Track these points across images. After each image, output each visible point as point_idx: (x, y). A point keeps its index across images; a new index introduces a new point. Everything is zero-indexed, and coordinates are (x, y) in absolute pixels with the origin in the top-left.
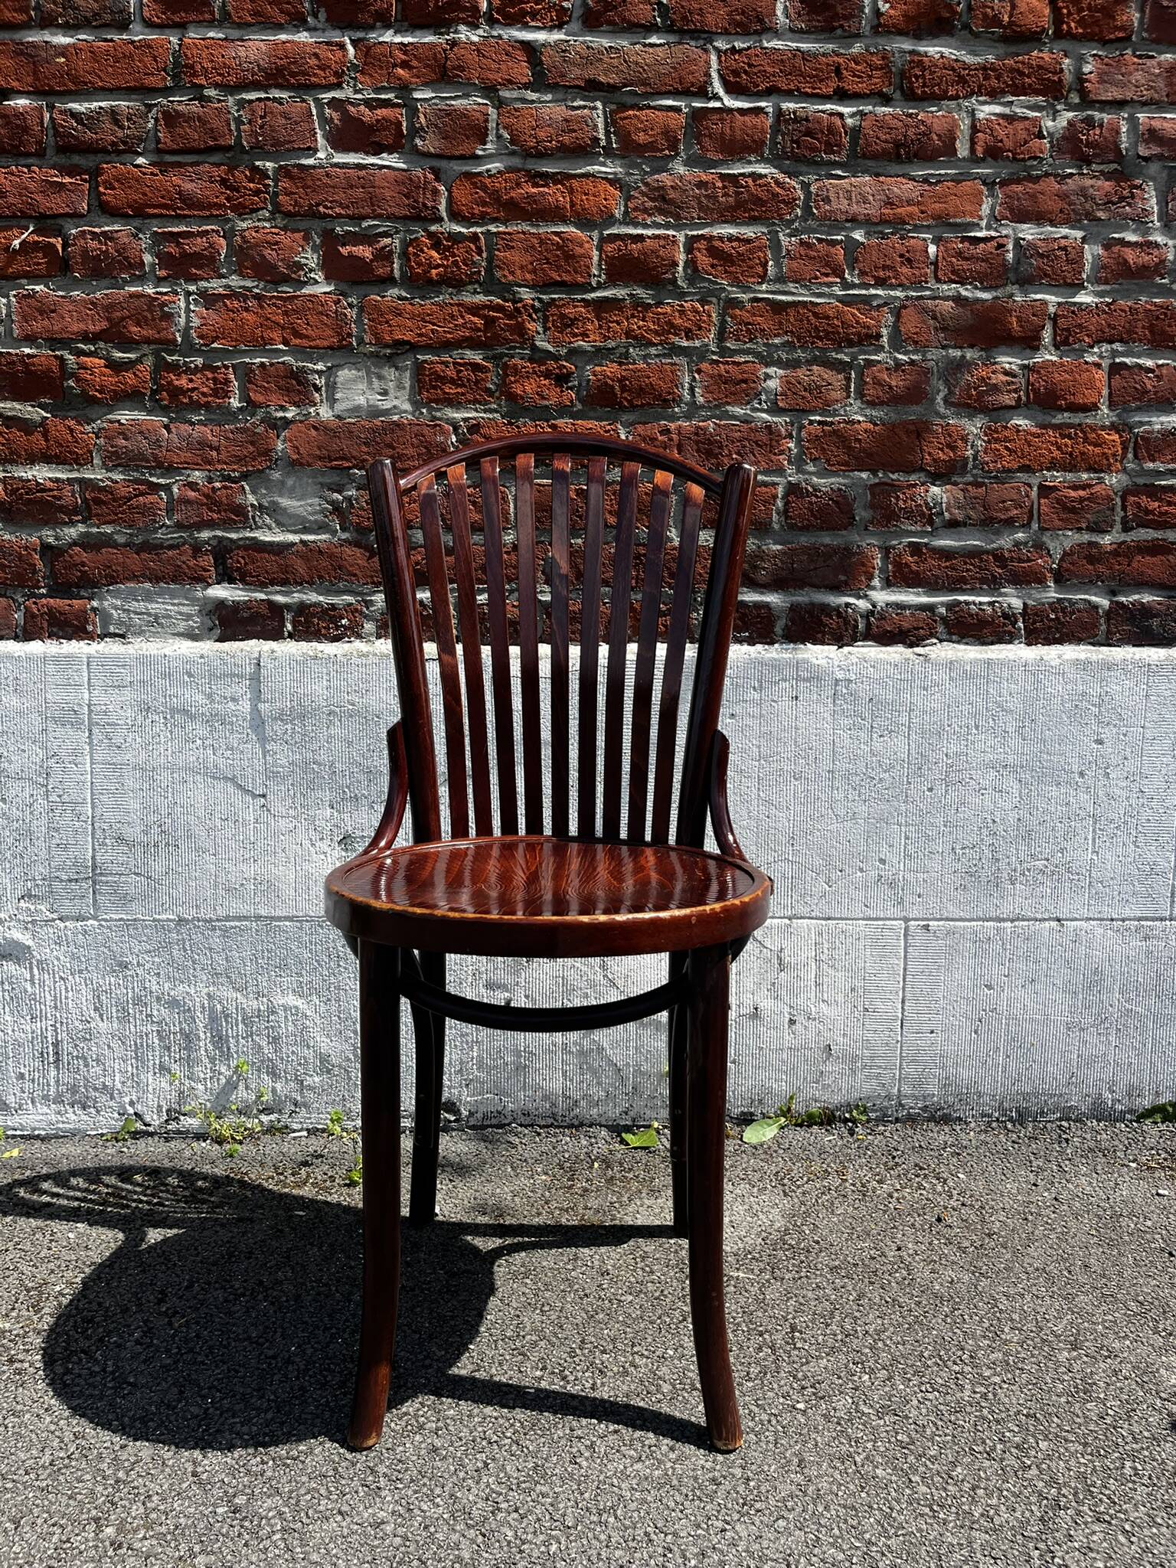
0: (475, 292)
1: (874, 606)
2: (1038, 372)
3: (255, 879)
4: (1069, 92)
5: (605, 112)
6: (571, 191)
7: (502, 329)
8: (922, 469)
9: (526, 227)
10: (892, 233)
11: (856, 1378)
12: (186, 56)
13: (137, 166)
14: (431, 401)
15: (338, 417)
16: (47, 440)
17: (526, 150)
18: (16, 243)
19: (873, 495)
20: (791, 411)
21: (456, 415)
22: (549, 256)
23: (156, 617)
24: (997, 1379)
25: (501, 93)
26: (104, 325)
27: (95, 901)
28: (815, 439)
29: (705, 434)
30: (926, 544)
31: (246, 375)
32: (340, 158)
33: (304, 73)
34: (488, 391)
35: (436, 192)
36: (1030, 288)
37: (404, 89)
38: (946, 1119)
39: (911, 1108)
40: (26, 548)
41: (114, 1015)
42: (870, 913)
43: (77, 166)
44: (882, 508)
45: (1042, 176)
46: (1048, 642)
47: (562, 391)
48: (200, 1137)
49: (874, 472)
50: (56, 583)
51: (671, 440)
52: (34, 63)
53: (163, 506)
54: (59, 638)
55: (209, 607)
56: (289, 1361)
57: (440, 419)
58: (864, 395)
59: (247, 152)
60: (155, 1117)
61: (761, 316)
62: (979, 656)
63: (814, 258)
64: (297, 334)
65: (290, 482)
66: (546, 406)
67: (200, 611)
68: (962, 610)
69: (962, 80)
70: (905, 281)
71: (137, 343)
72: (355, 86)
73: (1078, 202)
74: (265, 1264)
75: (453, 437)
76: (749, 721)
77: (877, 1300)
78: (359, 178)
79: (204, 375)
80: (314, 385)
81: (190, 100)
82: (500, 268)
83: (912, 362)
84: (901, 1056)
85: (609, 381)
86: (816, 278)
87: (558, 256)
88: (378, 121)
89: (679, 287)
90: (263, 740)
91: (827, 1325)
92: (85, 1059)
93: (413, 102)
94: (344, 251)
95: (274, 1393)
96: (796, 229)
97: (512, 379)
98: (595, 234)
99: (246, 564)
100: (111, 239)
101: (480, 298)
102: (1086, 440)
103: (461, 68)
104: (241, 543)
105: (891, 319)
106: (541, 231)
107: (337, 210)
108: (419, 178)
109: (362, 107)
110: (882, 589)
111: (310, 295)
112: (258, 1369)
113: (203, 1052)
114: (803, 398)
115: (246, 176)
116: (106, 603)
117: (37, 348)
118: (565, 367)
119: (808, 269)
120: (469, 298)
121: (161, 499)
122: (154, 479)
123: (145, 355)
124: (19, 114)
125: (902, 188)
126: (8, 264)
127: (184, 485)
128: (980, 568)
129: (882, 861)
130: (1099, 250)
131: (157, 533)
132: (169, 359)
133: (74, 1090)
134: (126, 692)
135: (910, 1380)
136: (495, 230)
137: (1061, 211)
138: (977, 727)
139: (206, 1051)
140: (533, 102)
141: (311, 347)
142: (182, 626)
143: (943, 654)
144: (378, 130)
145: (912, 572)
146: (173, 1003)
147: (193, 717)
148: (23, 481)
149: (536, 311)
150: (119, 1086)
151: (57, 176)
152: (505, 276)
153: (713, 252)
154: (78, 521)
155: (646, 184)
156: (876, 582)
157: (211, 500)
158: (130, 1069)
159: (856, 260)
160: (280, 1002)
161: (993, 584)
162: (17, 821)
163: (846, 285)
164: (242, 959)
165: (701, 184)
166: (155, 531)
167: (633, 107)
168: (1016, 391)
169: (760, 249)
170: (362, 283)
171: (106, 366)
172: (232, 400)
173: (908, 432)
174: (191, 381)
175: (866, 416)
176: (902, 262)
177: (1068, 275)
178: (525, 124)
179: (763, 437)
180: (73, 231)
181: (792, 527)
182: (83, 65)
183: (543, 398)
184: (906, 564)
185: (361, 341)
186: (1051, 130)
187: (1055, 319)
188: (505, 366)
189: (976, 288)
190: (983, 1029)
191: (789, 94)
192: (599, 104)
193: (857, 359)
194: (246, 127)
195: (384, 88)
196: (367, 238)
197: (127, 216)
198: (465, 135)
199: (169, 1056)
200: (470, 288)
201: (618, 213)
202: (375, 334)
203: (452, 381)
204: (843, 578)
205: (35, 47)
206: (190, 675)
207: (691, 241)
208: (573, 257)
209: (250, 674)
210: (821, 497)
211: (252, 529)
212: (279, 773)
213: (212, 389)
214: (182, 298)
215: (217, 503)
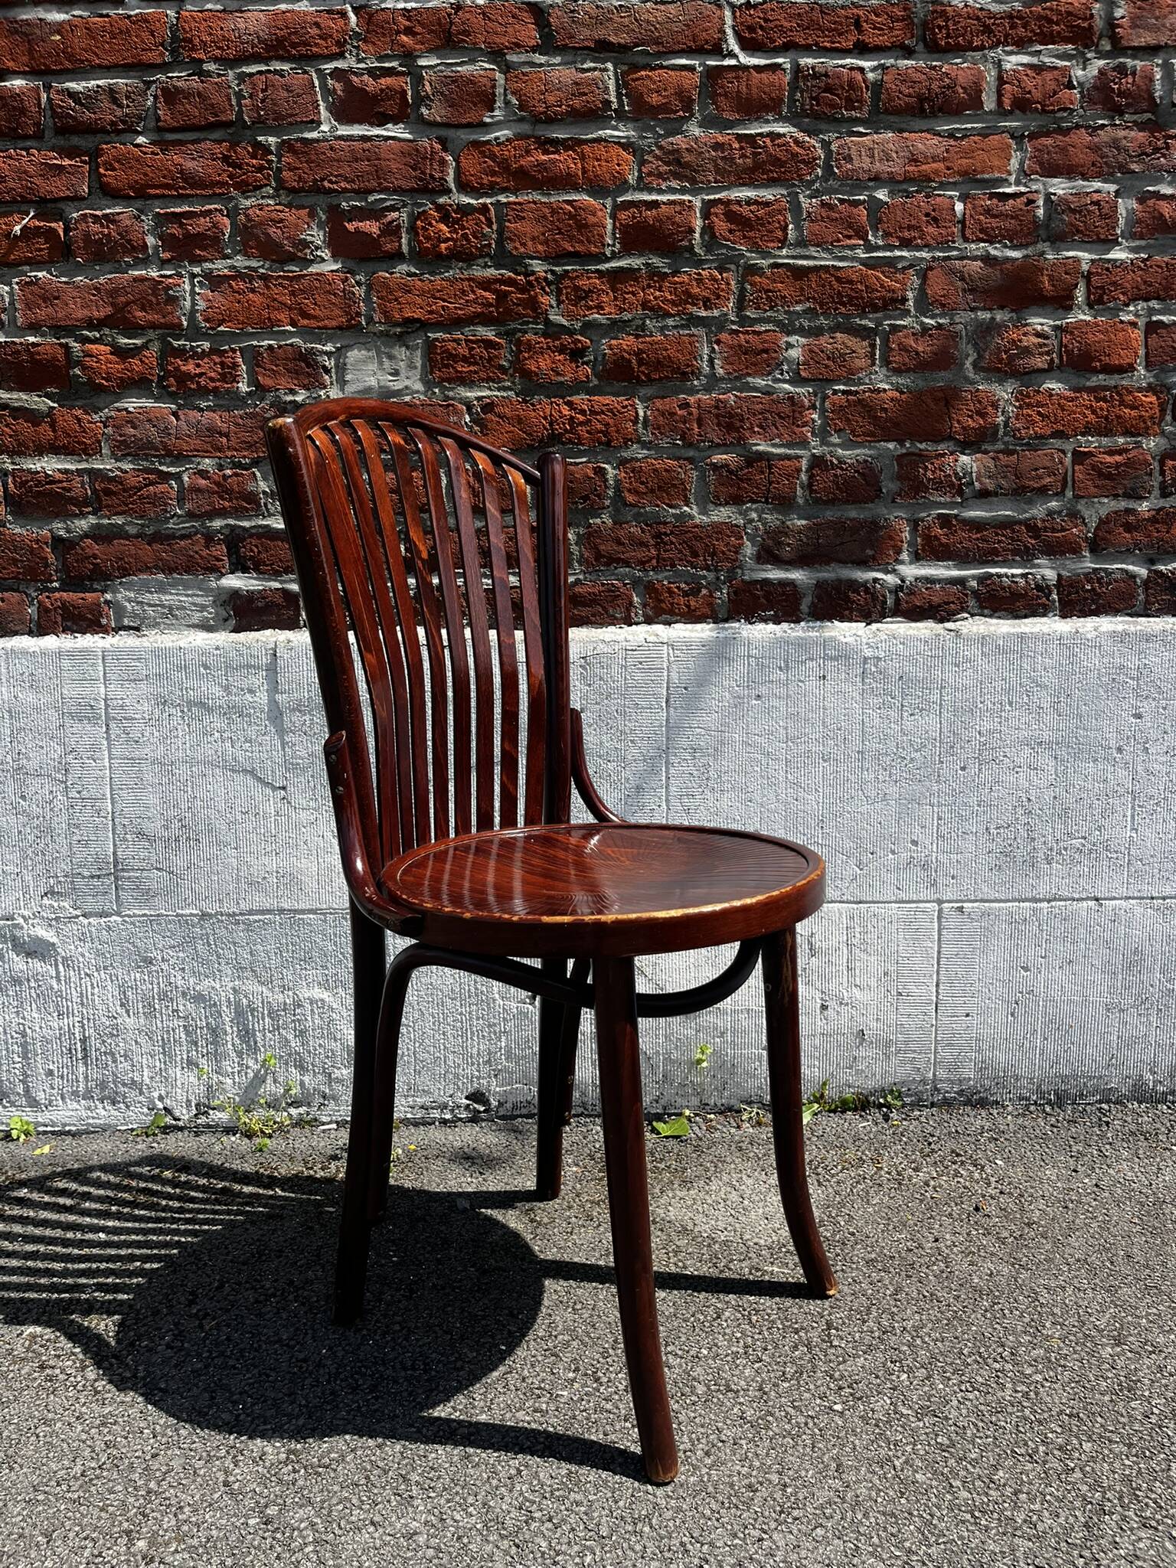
0: (486, 266)
1: (903, 581)
2: (1072, 333)
3: (277, 872)
4: (1100, 38)
5: (616, 73)
6: (583, 158)
7: (514, 304)
8: (950, 438)
9: (537, 196)
10: (917, 192)
11: (894, 1377)
12: (184, 29)
13: (138, 146)
14: (444, 380)
15: (349, 399)
16: (54, 431)
17: (535, 116)
18: (17, 228)
19: (900, 465)
20: (814, 380)
21: (469, 394)
22: (561, 226)
23: (171, 608)
24: (1039, 1377)
25: (508, 57)
26: (109, 310)
27: (118, 897)
28: (839, 410)
29: (725, 407)
30: (956, 516)
31: (255, 358)
32: (344, 131)
33: (306, 44)
34: (501, 368)
35: (443, 163)
36: (1062, 245)
37: (408, 57)
38: (983, 1103)
39: (947, 1092)
40: (37, 541)
41: (141, 1010)
42: (903, 896)
43: (77, 147)
44: (910, 480)
45: (1072, 128)
46: (1084, 614)
47: (577, 367)
48: (230, 1130)
49: (901, 443)
50: (68, 576)
51: (691, 414)
52: (29, 41)
53: (174, 495)
54: (73, 632)
55: (224, 597)
56: (320, 1365)
57: (452, 399)
58: (890, 362)
59: (249, 127)
60: (184, 1111)
61: (782, 283)
62: (1012, 630)
63: (837, 219)
64: (305, 315)
66: (562, 383)
67: (214, 602)
68: (994, 583)
69: (987, 30)
70: (932, 242)
71: (143, 328)
72: (358, 55)
73: (1110, 154)
74: (296, 1263)
75: (467, 416)
76: (775, 703)
77: (915, 1294)
78: (364, 151)
79: (211, 360)
80: (324, 367)
81: (189, 75)
82: (511, 240)
83: (940, 326)
84: (936, 1040)
85: (625, 355)
86: (839, 241)
87: (570, 226)
88: (382, 90)
89: (695, 254)
90: (281, 732)
91: (864, 1322)
92: (112, 1054)
93: (418, 70)
94: (351, 227)
95: (306, 1398)
96: (817, 190)
97: (526, 355)
98: (609, 202)
99: (259, 552)
100: (113, 222)
101: (492, 272)
102: (1122, 403)
103: (466, 33)
104: (254, 531)
105: (916, 281)
106: (552, 200)
107: (343, 184)
108: (425, 148)
109: (366, 76)
110: (911, 563)
111: (317, 274)
112: (289, 1372)
113: (230, 1047)
114: (827, 367)
115: (248, 152)
116: (119, 596)
117: (42, 336)
118: (580, 341)
119: (830, 232)
120: (478, 272)
121: (172, 488)
122: (164, 468)
123: (151, 340)
124: (15, 96)
125: (926, 143)
126: (9, 251)
127: (195, 473)
128: (1012, 539)
129: (915, 843)
130: (1133, 204)
131: (168, 522)
132: (176, 343)
133: (103, 1085)
134: (143, 685)
135: (949, 1379)
136: (504, 200)
137: (1093, 165)
138: (1011, 704)
139: (233, 1045)
140: (541, 65)
141: (319, 328)
142: (197, 617)
143: (975, 629)
144: (382, 100)
145: (942, 544)
146: (199, 998)
147: (210, 710)
148: (32, 473)
149: (549, 283)
150: (147, 1081)
151: (56, 159)
152: (516, 248)
153: (731, 217)
154: (89, 513)
155: (661, 148)
156: (905, 556)
157: (222, 488)
158: (158, 1064)
159: (880, 221)
160: (306, 996)
161: (1026, 556)
162: (38, 818)
163: (870, 248)
164: (267, 952)
165: (717, 146)
166: (166, 521)
167: (644, 68)
168: (1048, 353)
169: (780, 212)
170: (369, 259)
171: (112, 353)
172: (240, 385)
173: (936, 400)
174: (198, 365)
175: (892, 384)
176: (928, 221)
177: (1102, 231)
178: (532, 89)
179: (786, 409)
180: (75, 215)
181: (817, 501)
182: (79, 41)
183: (558, 374)
184: (935, 536)
185: (370, 320)
186: (1082, 80)
187: (1088, 277)
188: (519, 343)
189: (1006, 246)
190: (1020, 1010)
191: (807, 49)
192: (610, 66)
193: (882, 325)
194: (247, 101)
195: (387, 56)
196: (374, 213)
197: (128, 197)
198: (472, 102)
199: (197, 1051)
200: (480, 261)
201: (632, 179)
202: (385, 313)
203: (465, 359)
204: (870, 552)
205: (29, 25)
206: (206, 667)
207: (708, 206)
208: (586, 226)
209: (266, 664)
210: (846, 469)
211: (264, 517)
212: (298, 764)
213: (219, 374)
214: (187, 280)
215: (228, 491)
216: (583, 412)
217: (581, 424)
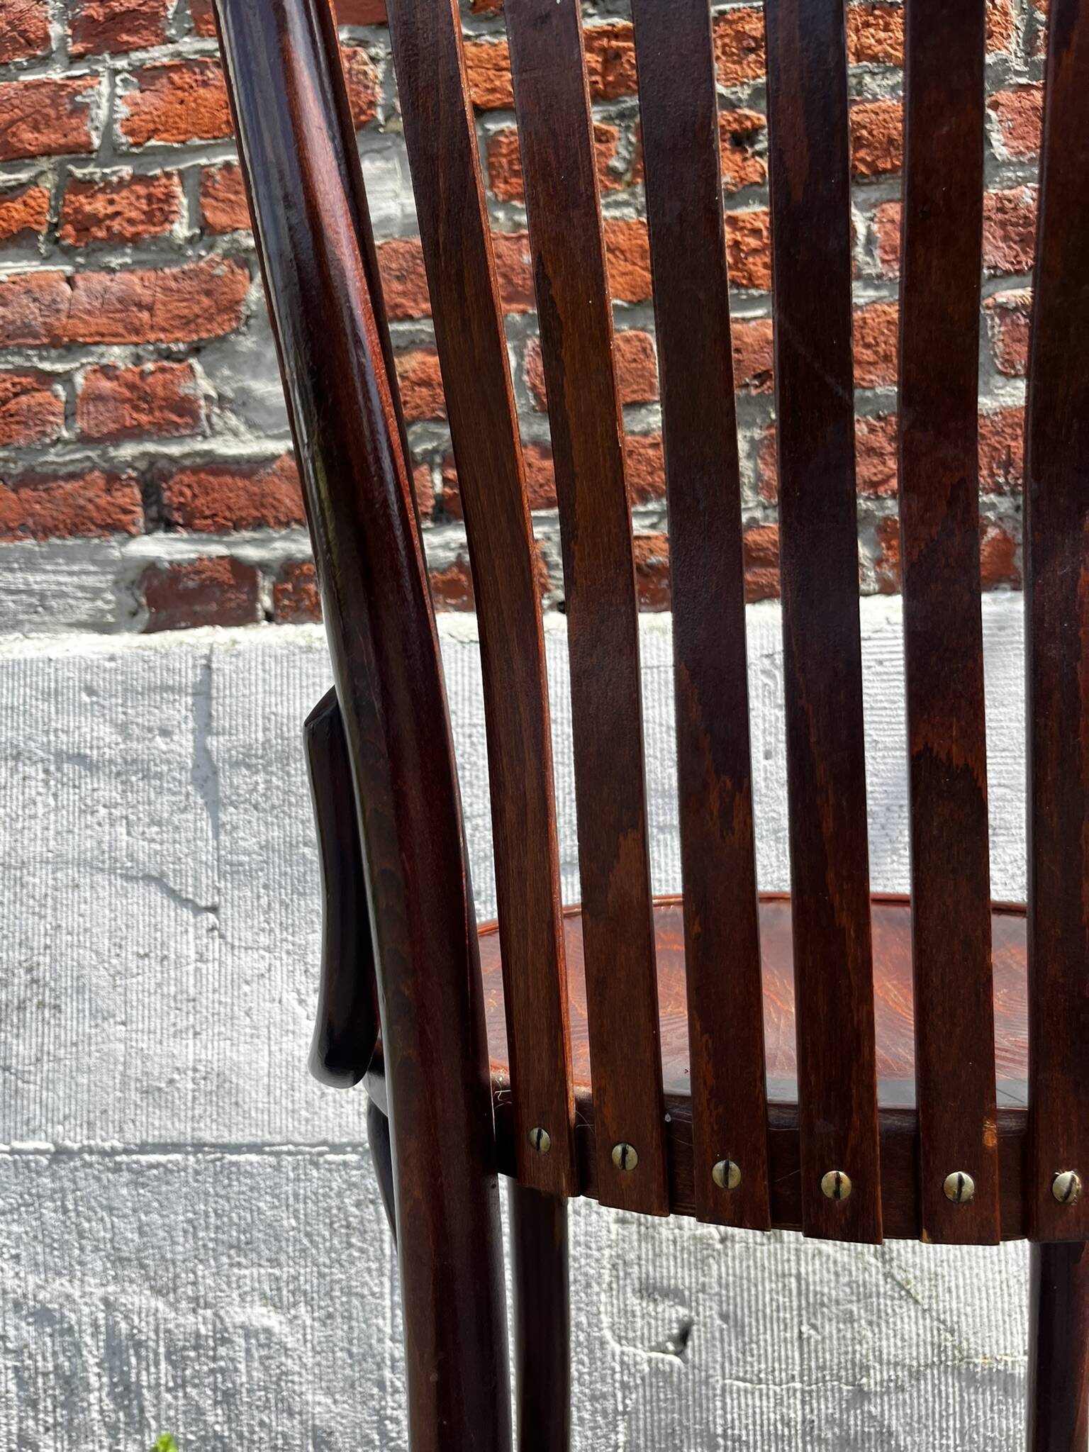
3: (195, 1070)
14: (512, 197)
23: (42, 596)
29: (1015, 209)
31: (202, 184)
34: (611, 171)
47: (745, 159)
53: (59, 407)
55: (132, 575)
67: (116, 583)
71: (31, 155)
79: (132, 192)
90: (214, 805)
99: (195, 496)
101: (593, 26)
104: (187, 462)
113: (95, 1415)
118: (748, 118)
121: (56, 397)
122: (46, 366)
123: (43, 173)
127: (95, 371)
131: (47, 453)
132: (80, 173)
139: (102, 1411)
142: (84, 610)
146: (43, 1316)
147: (92, 767)
157: (139, 395)
160: (239, 1319)
164: (170, 1230)
166: (45, 449)
172: (176, 227)
174: (111, 202)
185: (391, 113)
199: (36, 1419)
206: (91, 691)
209: (194, 685)
211: (205, 437)
212: (241, 864)
213: (144, 213)
214: (105, 80)
215: (147, 397)
216: (755, 232)
217: (754, 251)
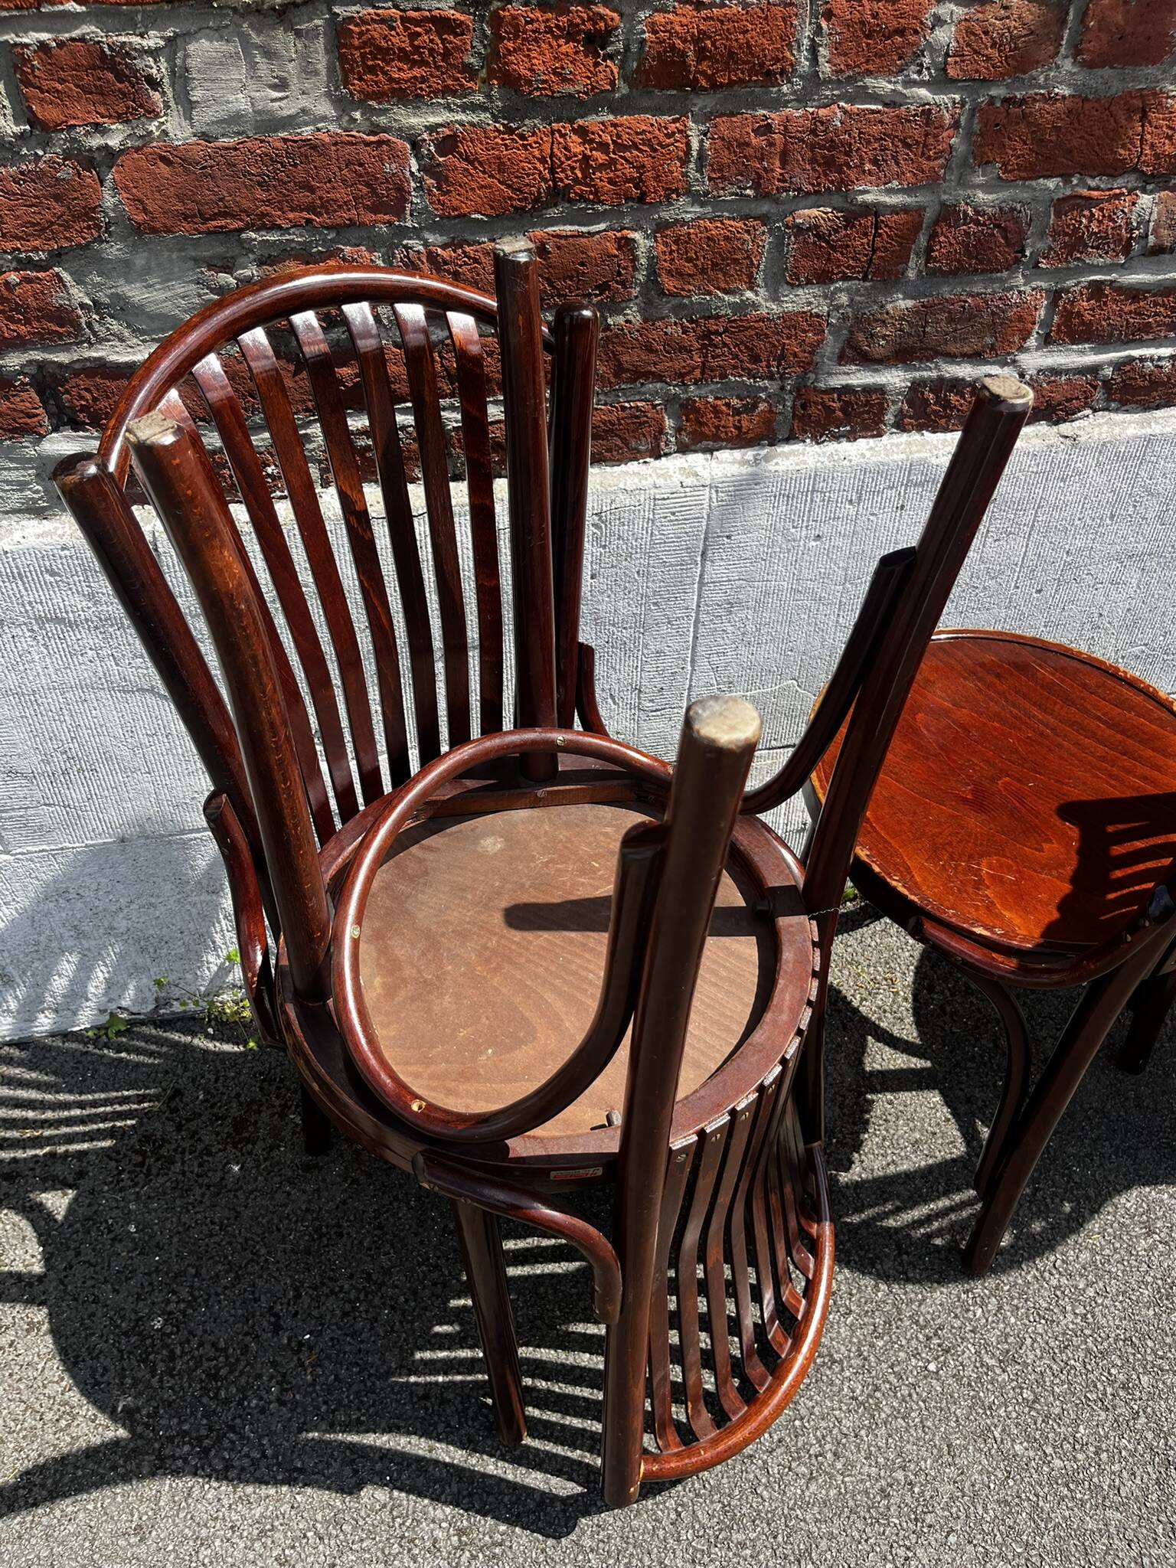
8: (1134, 170)
14: (368, 96)
15: (205, 136)
19: (1058, 214)
20: (965, 81)
21: (414, 121)
28: (990, 128)
29: (825, 130)
30: (1112, 282)
31: (18, 68)
34: (467, 69)
44: (1066, 234)
47: (596, 64)
49: (1066, 177)
51: (771, 144)
55: (51, 468)
57: (385, 130)
58: (1080, 50)
60: (142, 1007)
62: (1139, 429)
65: (140, 261)
66: (571, 96)
67: (37, 475)
68: (1133, 369)
75: (413, 162)
76: (838, 542)
80: (149, 79)
85: (677, 41)
97: (510, 45)
99: (95, 399)
104: (77, 366)
110: (1038, 349)
114: (988, 58)
141: (129, 3)
142: (15, 499)
143: (1095, 430)
145: (1083, 323)
147: (73, 625)
156: (1032, 342)
173: (1129, 110)
175: (1076, 86)
179: (915, 132)
181: (934, 273)
183: (565, 80)
184: (1079, 313)
188: (496, 21)
203: (404, 56)
204: (989, 341)
206: (53, 574)
210: (984, 224)
211: (91, 344)
215: (22, 308)
216: (603, 147)
217: (601, 167)
